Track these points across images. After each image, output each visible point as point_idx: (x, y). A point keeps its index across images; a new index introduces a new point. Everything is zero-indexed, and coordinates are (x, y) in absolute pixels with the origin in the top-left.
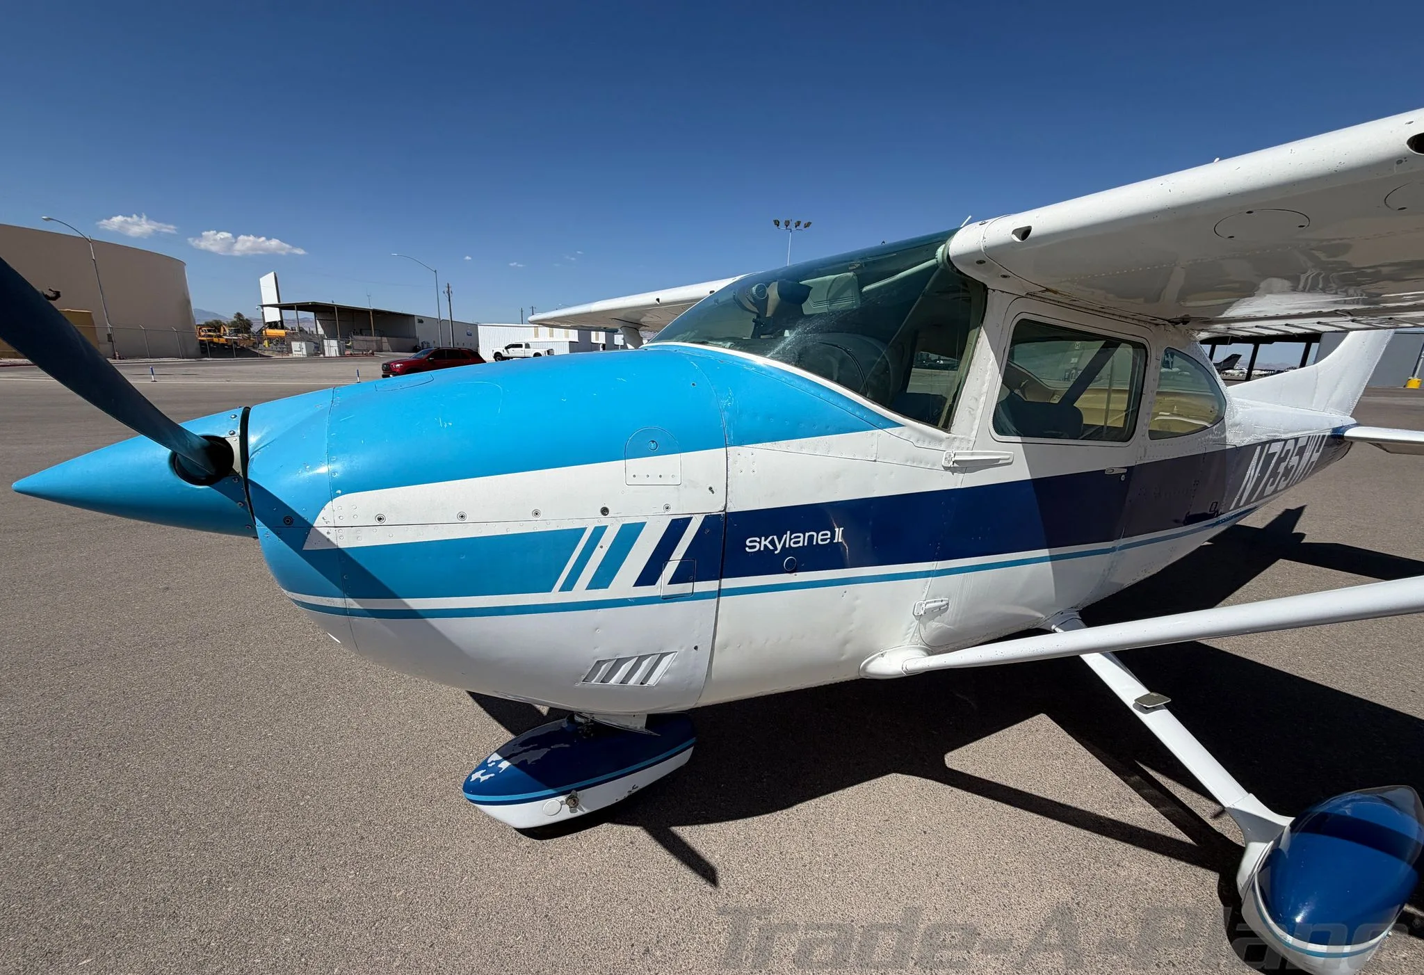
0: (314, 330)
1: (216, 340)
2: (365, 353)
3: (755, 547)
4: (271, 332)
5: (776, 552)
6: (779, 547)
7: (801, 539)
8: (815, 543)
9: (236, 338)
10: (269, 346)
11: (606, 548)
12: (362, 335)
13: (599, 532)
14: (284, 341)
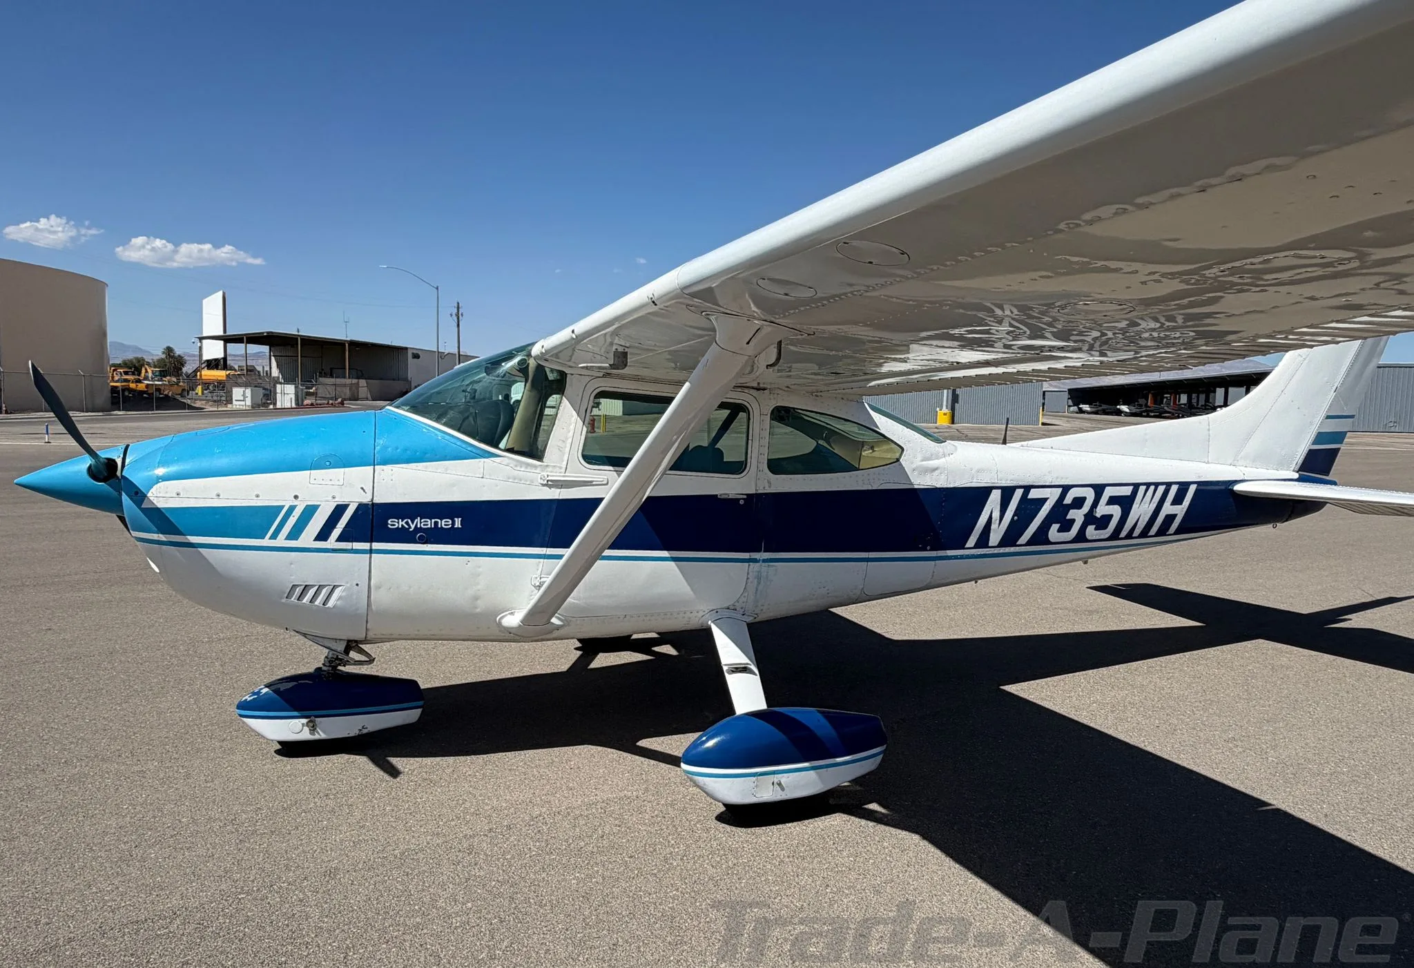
0: (267, 368)
1: (133, 386)
2: (331, 402)
3: (394, 525)
4: (208, 374)
5: (411, 530)
6: (413, 527)
7: (429, 523)
8: (439, 526)
9: (160, 383)
10: (203, 393)
11: (296, 518)
12: (332, 376)
13: (292, 509)
14: (223, 387)
